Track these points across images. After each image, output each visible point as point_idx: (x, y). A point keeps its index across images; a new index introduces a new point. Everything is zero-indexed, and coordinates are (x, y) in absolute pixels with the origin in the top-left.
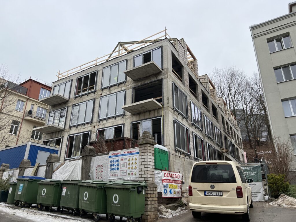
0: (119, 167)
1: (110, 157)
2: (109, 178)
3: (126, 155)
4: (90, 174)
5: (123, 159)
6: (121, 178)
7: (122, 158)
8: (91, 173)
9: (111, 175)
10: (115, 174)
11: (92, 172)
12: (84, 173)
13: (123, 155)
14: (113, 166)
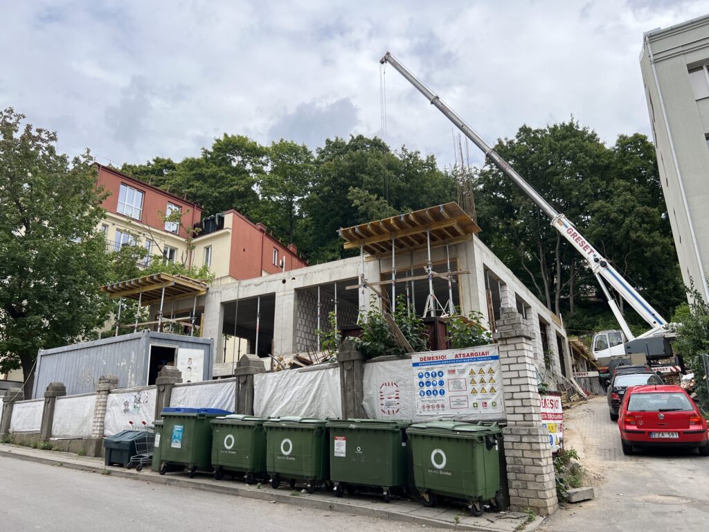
0: (445, 387)
1: (415, 365)
2: (418, 413)
3: (462, 361)
4: (364, 403)
5: (454, 371)
6: (454, 413)
7: (452, 368)
8: (367, 401)
9: (423, 406)
10: (435, 404)
11: (371, 398)
12: (348, 400)
13: (451, 362)
14: (428, 386)
